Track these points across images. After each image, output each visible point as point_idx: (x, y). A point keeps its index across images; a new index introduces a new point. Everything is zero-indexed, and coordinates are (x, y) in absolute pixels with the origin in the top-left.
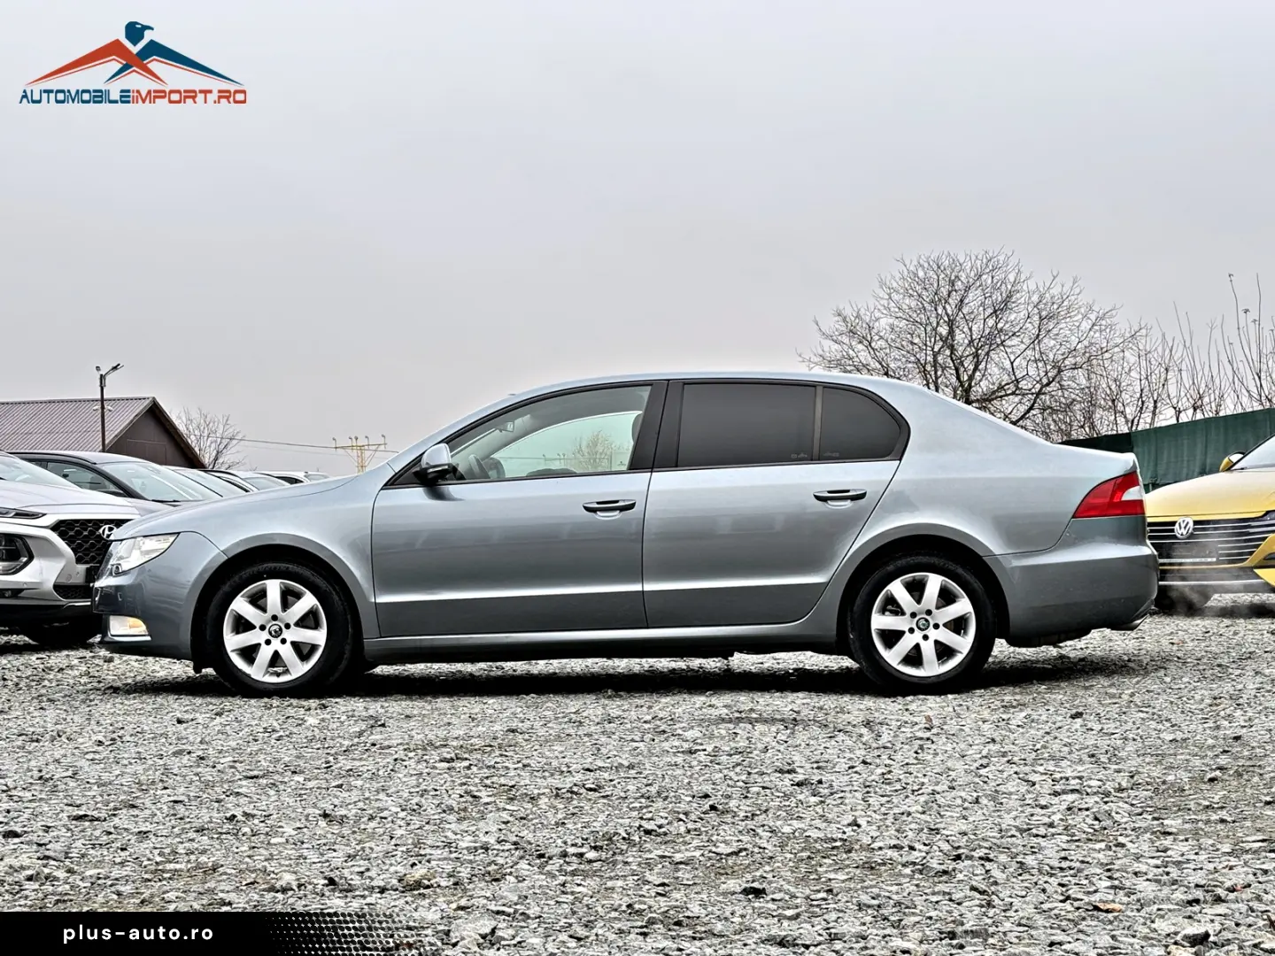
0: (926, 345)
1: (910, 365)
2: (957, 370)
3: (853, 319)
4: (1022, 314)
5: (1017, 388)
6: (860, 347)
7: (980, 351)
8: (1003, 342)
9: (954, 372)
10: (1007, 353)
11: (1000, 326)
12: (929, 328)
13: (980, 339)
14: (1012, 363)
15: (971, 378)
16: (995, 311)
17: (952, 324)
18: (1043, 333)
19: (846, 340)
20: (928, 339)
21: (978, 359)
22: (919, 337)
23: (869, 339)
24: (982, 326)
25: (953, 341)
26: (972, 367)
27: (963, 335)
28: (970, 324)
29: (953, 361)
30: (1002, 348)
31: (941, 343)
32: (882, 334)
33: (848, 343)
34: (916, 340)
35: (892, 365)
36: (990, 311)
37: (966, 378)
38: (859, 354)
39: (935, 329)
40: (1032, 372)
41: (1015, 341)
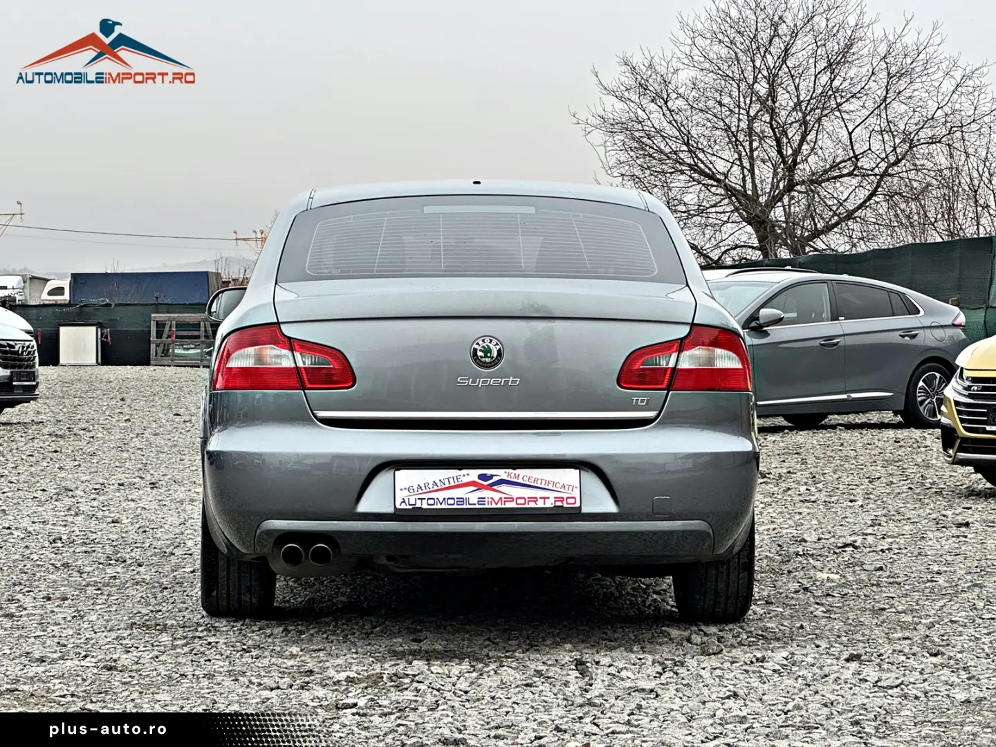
0: (739, 107)
1: (718, 133)
2: (778, 141)
3: (645, 69)
4: (864, 70)
5: (856, 167)
6: (653, 107)
7: (808, 118)
8: (839, 105)
9: (774, 143)
10: (843, 120)
11: (836, 83)
12: (743, 86)
13: (809, 101)
14: (850, 134)
15: (797, 152)
16: (831, 65)
17: (774, 80)
18: (891, 95)
19: (634, 97)
20: (742, 99)
21: (806, 128)
22: (731, 96)
23: (665, 97)
24: (812, 85)
25: (774, 102)
26: (797, 138)
27: (787, 96)
28: (797, 80)
29: (773, 130)
30: (837, 113)
31: (758, 106)
32: (681, 91)
33: (637, 100)
34: (726, 100)
35: (693, 132)
36: (822, 64)
37: (790, 151)
38: (651, 116)
39: (751, 87)
40: (876, 146)
41: (855, 104)
